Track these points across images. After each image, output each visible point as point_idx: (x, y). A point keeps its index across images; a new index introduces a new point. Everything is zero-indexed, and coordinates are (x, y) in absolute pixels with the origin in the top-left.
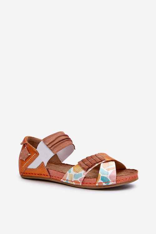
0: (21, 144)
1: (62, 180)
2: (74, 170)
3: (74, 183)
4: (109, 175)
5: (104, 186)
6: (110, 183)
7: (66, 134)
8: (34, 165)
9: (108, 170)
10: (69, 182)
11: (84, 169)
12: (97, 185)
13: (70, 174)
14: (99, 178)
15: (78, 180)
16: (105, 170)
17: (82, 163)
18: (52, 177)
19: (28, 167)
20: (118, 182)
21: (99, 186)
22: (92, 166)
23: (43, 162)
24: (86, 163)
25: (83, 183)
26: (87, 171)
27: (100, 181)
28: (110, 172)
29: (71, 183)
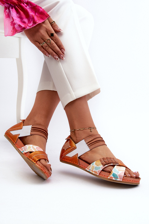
0: (66, 139)
1: (86, 169)
2: (96, 164)
3: (94, 173)
4: (119, 174)
5: (113, 180)
6: (118, 180)
7: (102, 137)
8: (71, 155)
9: (119, 170)
10: (91, 171)
11: (102, 164)
12: (109, 178)
13: (92, 166)
14: (112, 174)
15: (97, 171)
16: (117, 170)
17: (102, 160)
18: (80, 165)
19: (66, 155)
20: (123, 181)
21: (110, 179)
22: (109, 164)
23: (77, 154)
24: (105, 160)
25: (99, 174)
26: (104, 166)
27: (111, 176)
28: (120, 172)
29: (92, 172)
